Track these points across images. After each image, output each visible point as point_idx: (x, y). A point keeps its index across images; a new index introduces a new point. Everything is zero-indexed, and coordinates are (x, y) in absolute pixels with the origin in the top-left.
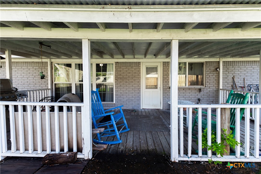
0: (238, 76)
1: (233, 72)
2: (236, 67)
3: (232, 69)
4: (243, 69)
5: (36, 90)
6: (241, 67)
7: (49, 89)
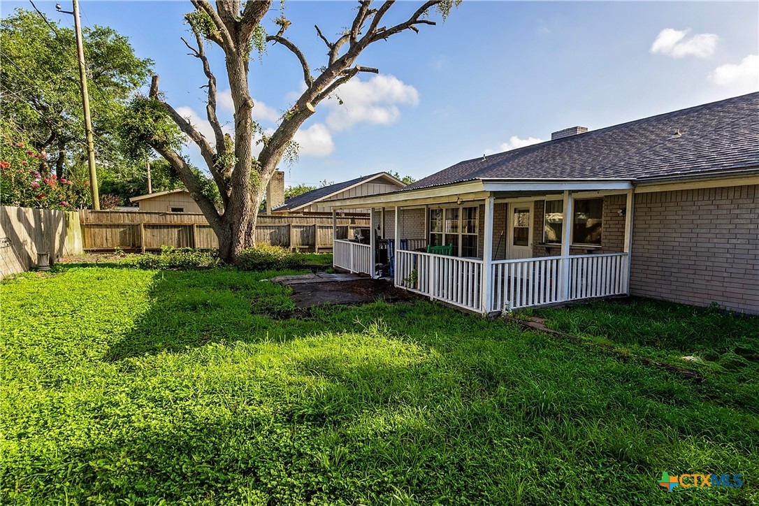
0: (674, 226)
1: (661, 218)
2: (671, 204)
3: (660, 209)
4: (689, 208)
5: (417, 240)
6: (683, 204)
7: (424, 240)
